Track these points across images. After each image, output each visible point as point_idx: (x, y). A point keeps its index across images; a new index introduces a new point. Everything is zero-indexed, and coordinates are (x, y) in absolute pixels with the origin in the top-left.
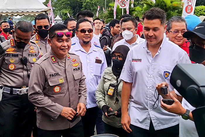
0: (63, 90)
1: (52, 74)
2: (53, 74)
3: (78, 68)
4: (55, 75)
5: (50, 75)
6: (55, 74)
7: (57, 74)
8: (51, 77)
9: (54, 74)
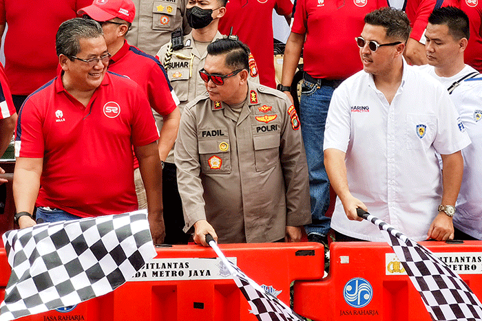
0: (226, 167)
1: (207, 130)
2: (209, 132)
3: (272, 126)
4: (214, 133)
5: (203, 132)
6: (215, 131)
7: (219, 133)
8: (205, 136)
9: (213, 131)
